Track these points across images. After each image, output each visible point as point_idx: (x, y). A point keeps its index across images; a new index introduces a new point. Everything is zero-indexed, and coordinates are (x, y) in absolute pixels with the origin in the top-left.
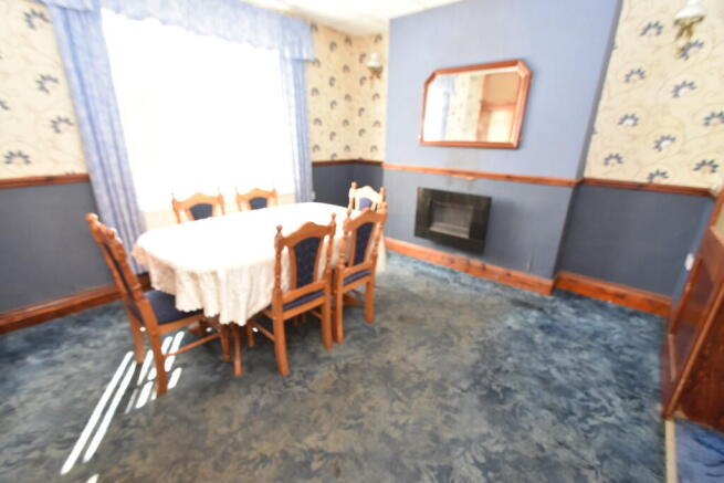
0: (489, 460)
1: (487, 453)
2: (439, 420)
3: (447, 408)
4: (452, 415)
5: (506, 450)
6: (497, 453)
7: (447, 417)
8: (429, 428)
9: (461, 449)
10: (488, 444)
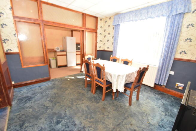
0: (48, 108)
1: (49, 109)
2: (62, 104)
3: (63, 106)
4: (61, 107)
5: (46, 112)
6: (47, 110)
7: (61, 106)
8: (61, 102)
9: (53, 105)
10: (50, 110)
